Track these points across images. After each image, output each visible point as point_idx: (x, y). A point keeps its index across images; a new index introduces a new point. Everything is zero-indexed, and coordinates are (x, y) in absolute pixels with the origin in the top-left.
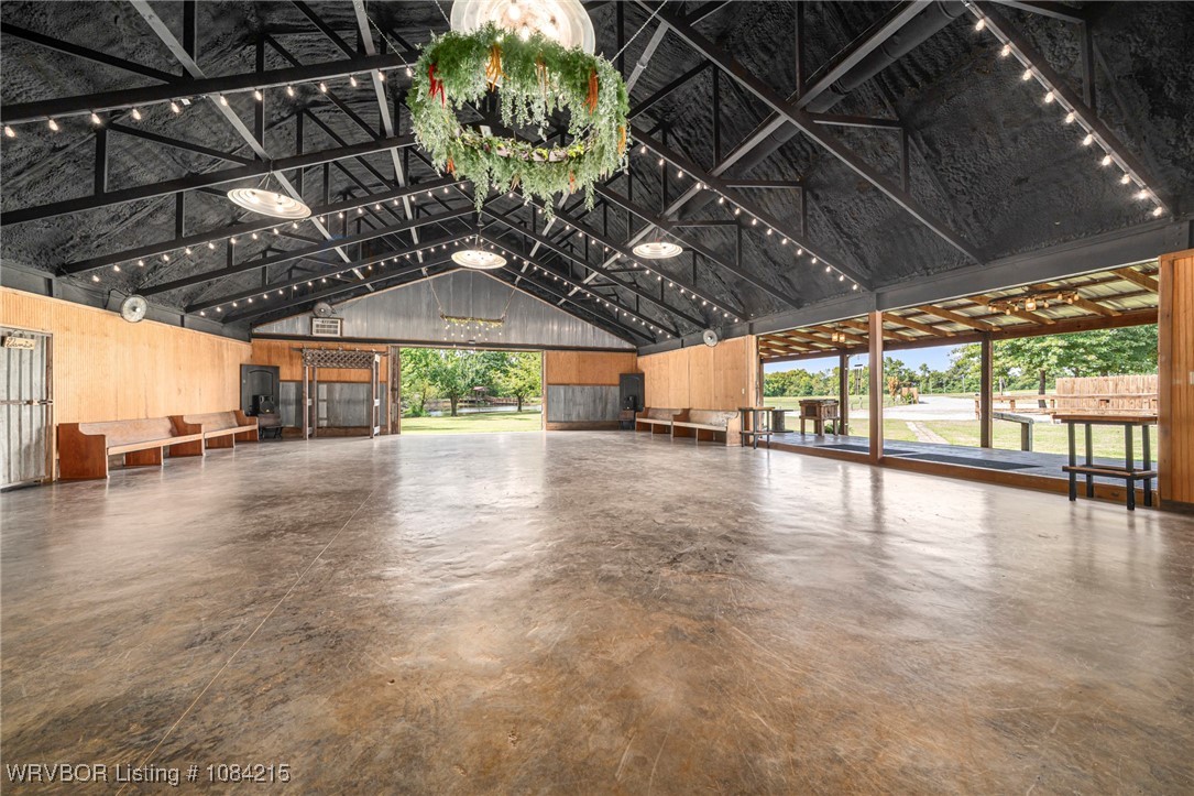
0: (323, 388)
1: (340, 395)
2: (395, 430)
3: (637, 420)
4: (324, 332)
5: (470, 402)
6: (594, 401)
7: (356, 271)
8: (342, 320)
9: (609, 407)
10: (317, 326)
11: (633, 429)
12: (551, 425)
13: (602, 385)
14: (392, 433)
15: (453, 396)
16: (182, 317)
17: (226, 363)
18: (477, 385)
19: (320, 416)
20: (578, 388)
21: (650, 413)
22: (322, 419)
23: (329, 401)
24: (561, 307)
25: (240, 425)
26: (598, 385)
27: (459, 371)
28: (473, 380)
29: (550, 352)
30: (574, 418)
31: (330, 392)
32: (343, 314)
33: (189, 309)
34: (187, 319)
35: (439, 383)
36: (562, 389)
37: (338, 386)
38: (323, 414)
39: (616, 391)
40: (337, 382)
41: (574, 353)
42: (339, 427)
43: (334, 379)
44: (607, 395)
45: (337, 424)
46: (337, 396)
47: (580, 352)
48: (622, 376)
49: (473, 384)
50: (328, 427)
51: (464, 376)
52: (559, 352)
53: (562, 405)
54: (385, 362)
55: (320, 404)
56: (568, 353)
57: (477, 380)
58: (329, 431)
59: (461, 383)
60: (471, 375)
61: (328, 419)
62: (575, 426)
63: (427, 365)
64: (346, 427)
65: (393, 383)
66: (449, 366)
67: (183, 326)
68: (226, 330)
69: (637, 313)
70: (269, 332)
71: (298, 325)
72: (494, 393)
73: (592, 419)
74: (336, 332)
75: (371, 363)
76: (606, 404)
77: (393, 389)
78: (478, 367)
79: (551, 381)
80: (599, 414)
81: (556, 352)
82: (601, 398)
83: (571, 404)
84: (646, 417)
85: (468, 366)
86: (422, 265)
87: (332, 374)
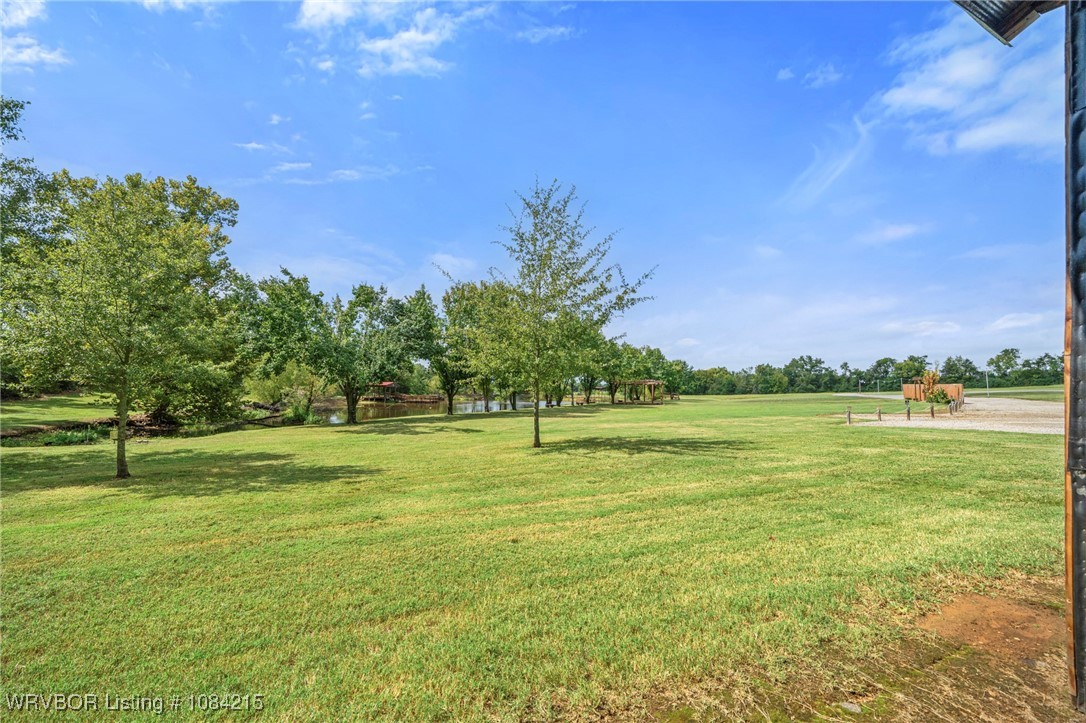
5: (377, 400)
15: (352, 393)
27: (359, 351)
28: (382, 368)
35: (325, 370)
49: (382, 374)
51: (369, 361)
59: (364, 371)
60: (379, 360)
63: (303, 339)
66: (344, 343)
72: (406, 390)
78: (391, 346)
85: (375, 345)
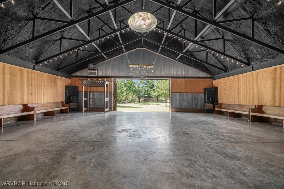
0: (91, 94)
1: (97, 97)
2: (115, 110)
3: (216, 109)
4: (91, 74)
5: (144, 99)
6: (192, 100)
7: (93, 44)
8: (97, 70)
9: (199, 103)
10: (90, 72)
11: (213, 113)
12: (173, 109)
13: (196, 93)
14: (114, 111)
15: (139, 98)
16: (34, 66)
17: (58, 85)
18: (145, 94)
19: (91, 104)
20: (185, 94)
21: (223, 106)
22: (91, 105)
23: (93, 99)
24: (177, 60)
25: (63, 107)
26: (194, 93)
27: (141, 90)
28: (144, 93)
29: (173, 79)
30: (183, 107)
31: (94, 95)
32: (98, 68)
33: (37, 63)
34: (36, 67)
35: (135, 94)
36: (178, 95)
37: (96, 93)
38: (91, 103)
39: (202, 95)
40: (96, 92)
41: (183, 79)
42: (96, 108)
43: (95, 91)
44: (198, 97)
45: (96, 107)
46: (96, 97)
47: (186, 79)
48: (205, 89)
49: (144, 94)
50: (93, 108)
51: (142, 92)
52: (177, 79)
53: (178, 101)
54: (111, 84)
55: (91, 99)
56: (181, 79)
57: (146, 93)
58: (93, 109)
59: (141, 94)
60: (144, 92)
61: (93, 105)
62: (183, 110)
63: (132, 89)
64: (98, 108)
65: (114, 92)
66: (138, 89)
67: (34, 69)
68: (59, 73)
69: (224, 54)
70: (77, 75)
71: (84, 73)
72: (150, 97)
73: (191, 107)
74: (95, 74)
75: (104, 84)
76: (198, 101)
77: (114, 95)
78: (146, 89)
79: (173, 91)
80: (195, 105)
81: (175, 79)
82: (195, 99)
83: (182, 101)
84: (221, 108)
85: (143, 89)
86: (122, 44)
87: (94, 89)
